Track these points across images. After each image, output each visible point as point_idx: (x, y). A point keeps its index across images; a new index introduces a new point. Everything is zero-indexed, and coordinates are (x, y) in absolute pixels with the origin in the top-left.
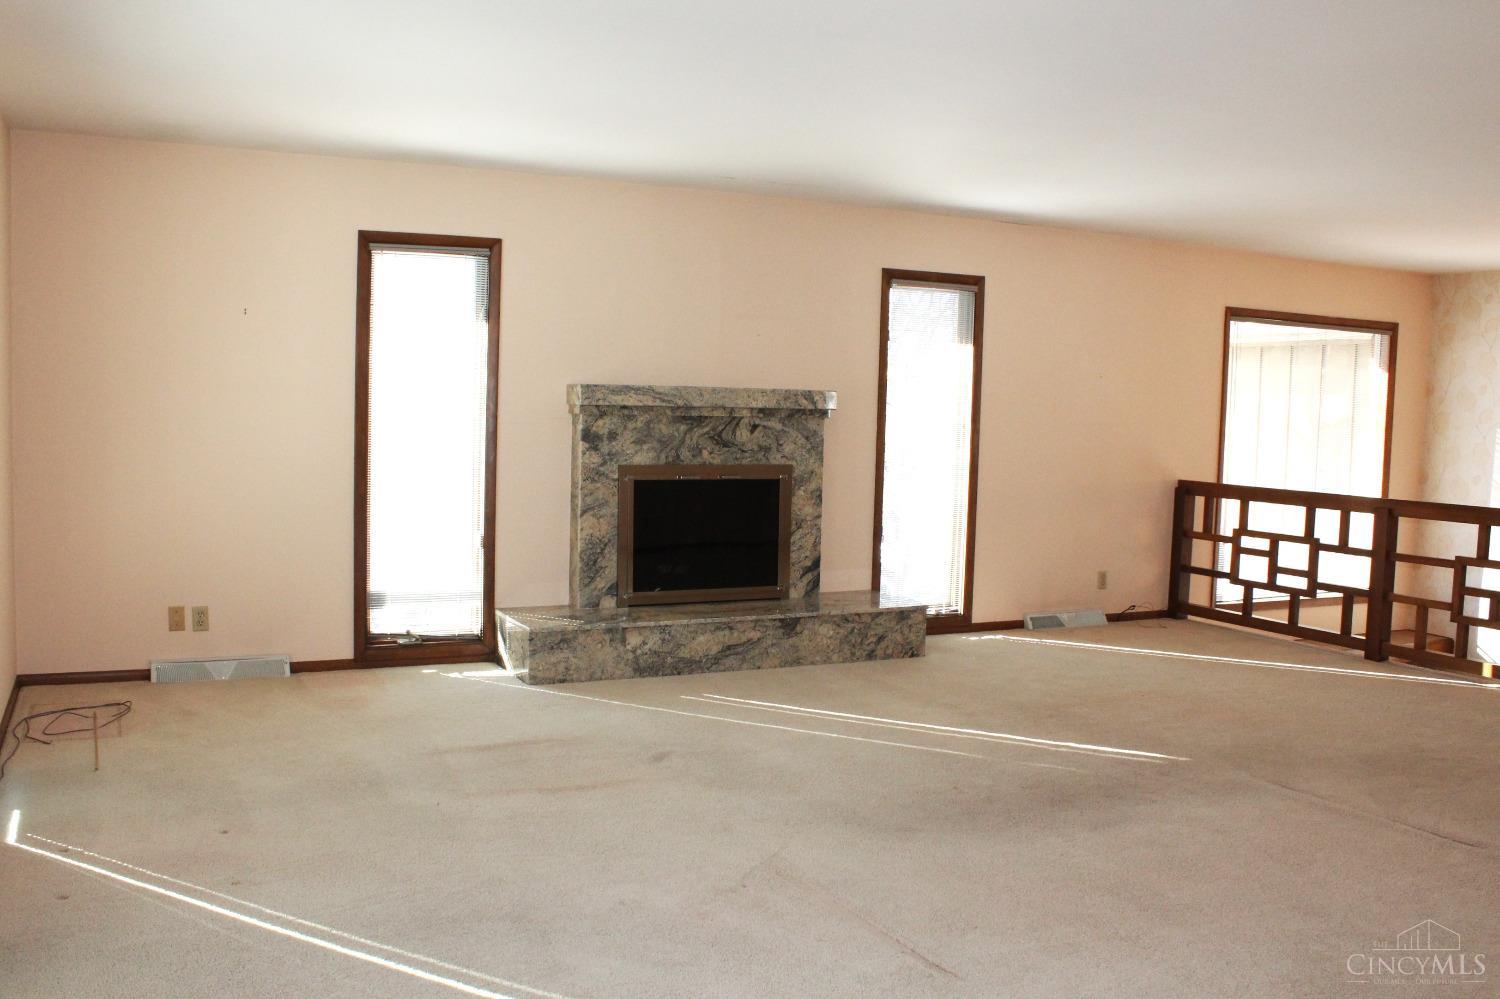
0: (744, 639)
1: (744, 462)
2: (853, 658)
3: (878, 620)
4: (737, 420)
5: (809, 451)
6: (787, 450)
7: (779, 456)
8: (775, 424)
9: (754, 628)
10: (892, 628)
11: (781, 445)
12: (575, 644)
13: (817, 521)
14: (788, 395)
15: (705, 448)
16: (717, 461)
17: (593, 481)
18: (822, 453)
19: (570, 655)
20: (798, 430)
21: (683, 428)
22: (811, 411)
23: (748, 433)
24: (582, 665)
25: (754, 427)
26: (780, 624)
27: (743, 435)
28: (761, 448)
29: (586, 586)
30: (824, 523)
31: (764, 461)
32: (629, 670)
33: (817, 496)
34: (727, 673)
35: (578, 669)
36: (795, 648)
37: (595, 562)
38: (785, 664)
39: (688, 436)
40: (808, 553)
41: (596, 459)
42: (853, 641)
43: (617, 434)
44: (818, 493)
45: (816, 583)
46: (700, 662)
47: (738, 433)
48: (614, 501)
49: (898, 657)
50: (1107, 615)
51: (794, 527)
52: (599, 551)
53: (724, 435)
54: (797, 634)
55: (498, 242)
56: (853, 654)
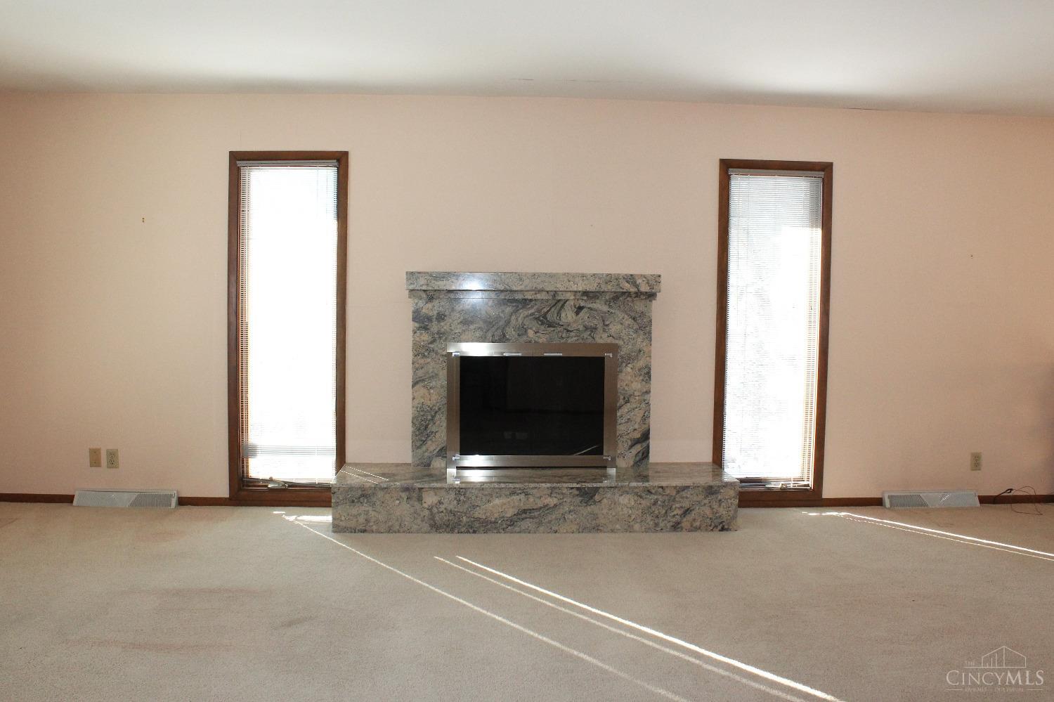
0: (540, 504)
1: (570, 341)
2: (656, 528)
3: (684, 494)
4: (562, 303)
5: (636, 331)
6: (613, 330)
7: (605, 336)
8: (599, 305)
9: (550, 495)
10: (699, 502)
11: (607, 325)
12: (375, 500)
13: (646, 397)
14: (609, 278)
15: (531, 329)
16: (543, 339)
17: (424, 356)
18: (650, 333)
19: (370, 508)
20: (625, 312)
21: (508, 309)
22: (636, 293)
23: (574, 315)
24: (381, 518)
25: (580, 308)
26: (577, 492)
27: (568, 316)
28: (586, 328)
29: (419, 448)
30: (653, 398)
31: (590, 340)
32: (426, 527)
33: (647, 374)
34: (523, 535)
35: (377, 522)
36: (595, 517)
37: (426, 427)
38: (583, 529)
39: (513, 317)
40: (636, 426)
41: (426, 337)
42: (656, 512)
43: (445, 316)
44: (646, 370)
45: (645, 454)
46: (495, 522)
47: (563, 315)
48: (443, 374)
49: (706, 530)
50: (979, 497)
51: (621, 401)
52: (429, 417)
53: (549, 317)
54: (595, 502)
55: (346, 154)
56: (656, 525)
